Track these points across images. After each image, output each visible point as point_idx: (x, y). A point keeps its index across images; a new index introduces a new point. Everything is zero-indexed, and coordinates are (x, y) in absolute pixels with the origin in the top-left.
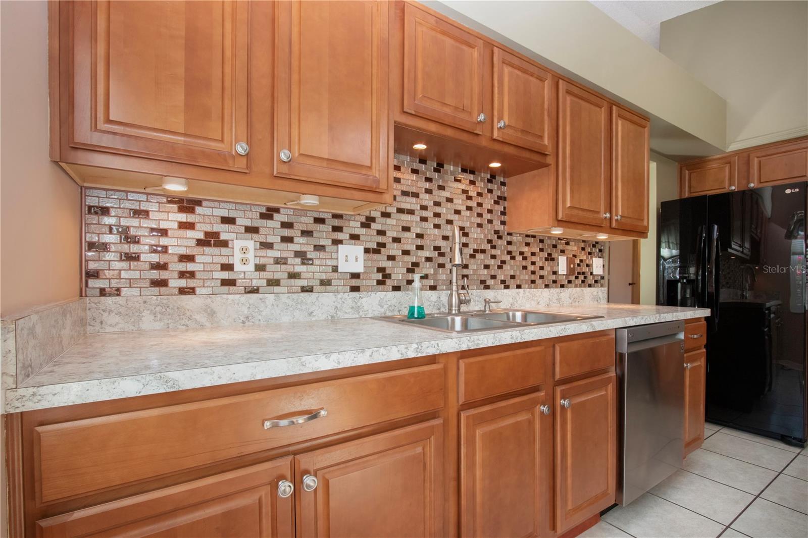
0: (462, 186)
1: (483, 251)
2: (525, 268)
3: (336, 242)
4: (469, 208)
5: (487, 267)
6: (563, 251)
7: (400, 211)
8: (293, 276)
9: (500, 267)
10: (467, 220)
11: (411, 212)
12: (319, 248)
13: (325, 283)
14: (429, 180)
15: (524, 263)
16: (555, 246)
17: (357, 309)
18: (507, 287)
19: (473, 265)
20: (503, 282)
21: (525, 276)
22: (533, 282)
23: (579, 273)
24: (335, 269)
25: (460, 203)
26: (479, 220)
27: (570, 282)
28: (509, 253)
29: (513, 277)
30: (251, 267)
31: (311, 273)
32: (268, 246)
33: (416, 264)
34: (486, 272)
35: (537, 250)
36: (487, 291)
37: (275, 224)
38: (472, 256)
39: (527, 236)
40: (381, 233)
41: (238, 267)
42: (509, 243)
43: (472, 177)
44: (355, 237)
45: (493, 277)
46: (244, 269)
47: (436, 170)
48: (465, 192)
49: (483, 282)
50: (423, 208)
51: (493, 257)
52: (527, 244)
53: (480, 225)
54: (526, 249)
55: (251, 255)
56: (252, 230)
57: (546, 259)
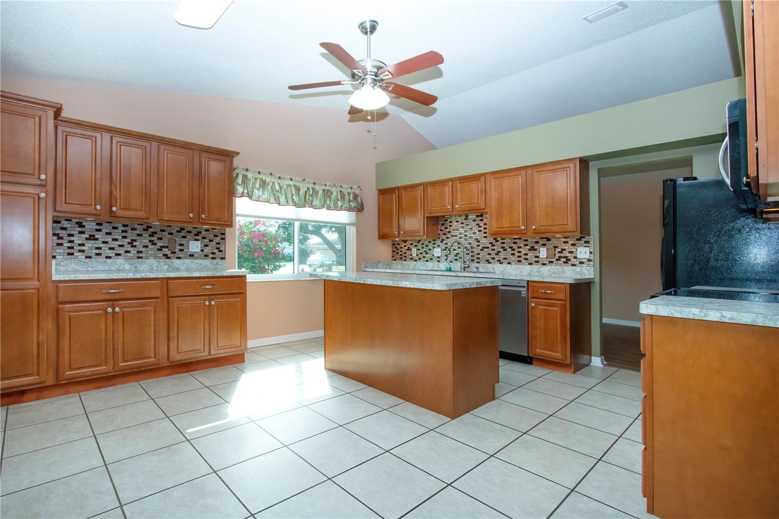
0: (476, 223)
1: (488, 248)
2: (513, 254)
3: (434, 248)
4: (480, 231)
5: (489, 254)
6: (544, 245)
7: (452, 236)
8: (424, 257)
9: (496, 254)
10: (478, 235)
11: (456, 236)
12: (430, 250)
13: (431, 259)
14: (462, 223)
15: (513, 252)
16: (537, 242)
17: (438, 267)
18: (501, 263)
19: (482, 254)
20: (498, 261)
21: (514, 258)
22: (519, 261)
23: (560, 257)
24: (433, 255)
25: (476, 229)
26: (485, 235)
27: (551, 262)
28: (502, 247)
29: (505, 259)
30: (415, 255)
31: (428, 256)
32: (419, 250)
33: (458, 254)
34: (489, 256)
35: (522, 245)
36: (489, 264)
37: (420, 244)
38: (482, 250)
39: (515, 239)
40: (446, 244)
41: (413, 255)
42: (503, 243)
43: (481, 218)
44: (439, 246)
45: (493, 258)
46: (414, 255)
47: (465, 219)
48: (478, 225)
49: (487, 260)
50: (461, 234)
51: (493, 250)
52: (515, 243)
53: (485, 237)
54: (513, 245)
55: (415, 252)
56: (416, 246)
57: (529, 250)
